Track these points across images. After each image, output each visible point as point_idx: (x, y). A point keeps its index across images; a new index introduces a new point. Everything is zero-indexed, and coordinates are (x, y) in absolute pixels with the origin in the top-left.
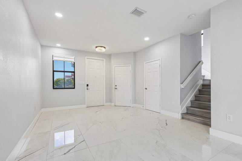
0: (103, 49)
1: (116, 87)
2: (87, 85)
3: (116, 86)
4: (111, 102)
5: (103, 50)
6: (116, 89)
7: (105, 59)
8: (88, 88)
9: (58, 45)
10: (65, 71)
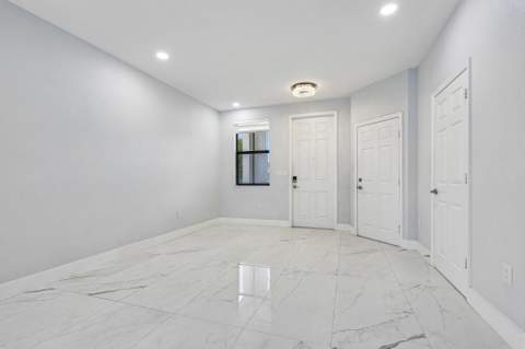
0: (309, 88)
1: (360, 184)
2: (295, 178)
3: (360, 180)
4: (350, 222)
5: (311, 91)
6: (360, 188)
7: (335, 113)
8: (297, 184)
9: (236, 105)
10: (256, 149)
